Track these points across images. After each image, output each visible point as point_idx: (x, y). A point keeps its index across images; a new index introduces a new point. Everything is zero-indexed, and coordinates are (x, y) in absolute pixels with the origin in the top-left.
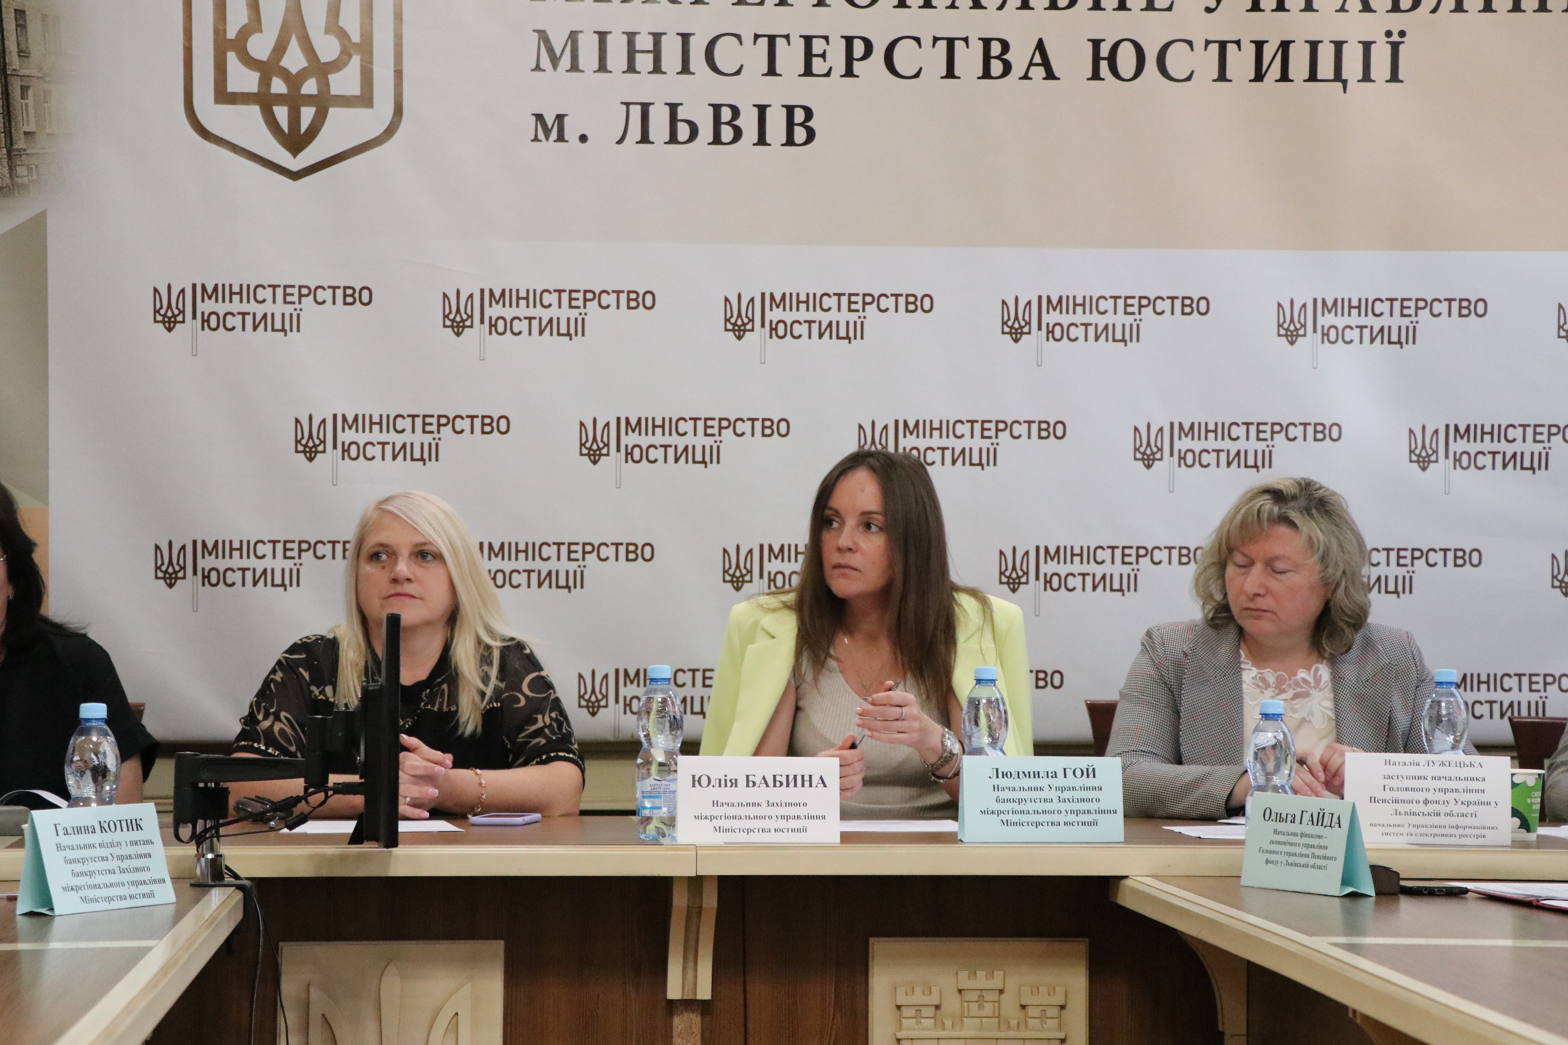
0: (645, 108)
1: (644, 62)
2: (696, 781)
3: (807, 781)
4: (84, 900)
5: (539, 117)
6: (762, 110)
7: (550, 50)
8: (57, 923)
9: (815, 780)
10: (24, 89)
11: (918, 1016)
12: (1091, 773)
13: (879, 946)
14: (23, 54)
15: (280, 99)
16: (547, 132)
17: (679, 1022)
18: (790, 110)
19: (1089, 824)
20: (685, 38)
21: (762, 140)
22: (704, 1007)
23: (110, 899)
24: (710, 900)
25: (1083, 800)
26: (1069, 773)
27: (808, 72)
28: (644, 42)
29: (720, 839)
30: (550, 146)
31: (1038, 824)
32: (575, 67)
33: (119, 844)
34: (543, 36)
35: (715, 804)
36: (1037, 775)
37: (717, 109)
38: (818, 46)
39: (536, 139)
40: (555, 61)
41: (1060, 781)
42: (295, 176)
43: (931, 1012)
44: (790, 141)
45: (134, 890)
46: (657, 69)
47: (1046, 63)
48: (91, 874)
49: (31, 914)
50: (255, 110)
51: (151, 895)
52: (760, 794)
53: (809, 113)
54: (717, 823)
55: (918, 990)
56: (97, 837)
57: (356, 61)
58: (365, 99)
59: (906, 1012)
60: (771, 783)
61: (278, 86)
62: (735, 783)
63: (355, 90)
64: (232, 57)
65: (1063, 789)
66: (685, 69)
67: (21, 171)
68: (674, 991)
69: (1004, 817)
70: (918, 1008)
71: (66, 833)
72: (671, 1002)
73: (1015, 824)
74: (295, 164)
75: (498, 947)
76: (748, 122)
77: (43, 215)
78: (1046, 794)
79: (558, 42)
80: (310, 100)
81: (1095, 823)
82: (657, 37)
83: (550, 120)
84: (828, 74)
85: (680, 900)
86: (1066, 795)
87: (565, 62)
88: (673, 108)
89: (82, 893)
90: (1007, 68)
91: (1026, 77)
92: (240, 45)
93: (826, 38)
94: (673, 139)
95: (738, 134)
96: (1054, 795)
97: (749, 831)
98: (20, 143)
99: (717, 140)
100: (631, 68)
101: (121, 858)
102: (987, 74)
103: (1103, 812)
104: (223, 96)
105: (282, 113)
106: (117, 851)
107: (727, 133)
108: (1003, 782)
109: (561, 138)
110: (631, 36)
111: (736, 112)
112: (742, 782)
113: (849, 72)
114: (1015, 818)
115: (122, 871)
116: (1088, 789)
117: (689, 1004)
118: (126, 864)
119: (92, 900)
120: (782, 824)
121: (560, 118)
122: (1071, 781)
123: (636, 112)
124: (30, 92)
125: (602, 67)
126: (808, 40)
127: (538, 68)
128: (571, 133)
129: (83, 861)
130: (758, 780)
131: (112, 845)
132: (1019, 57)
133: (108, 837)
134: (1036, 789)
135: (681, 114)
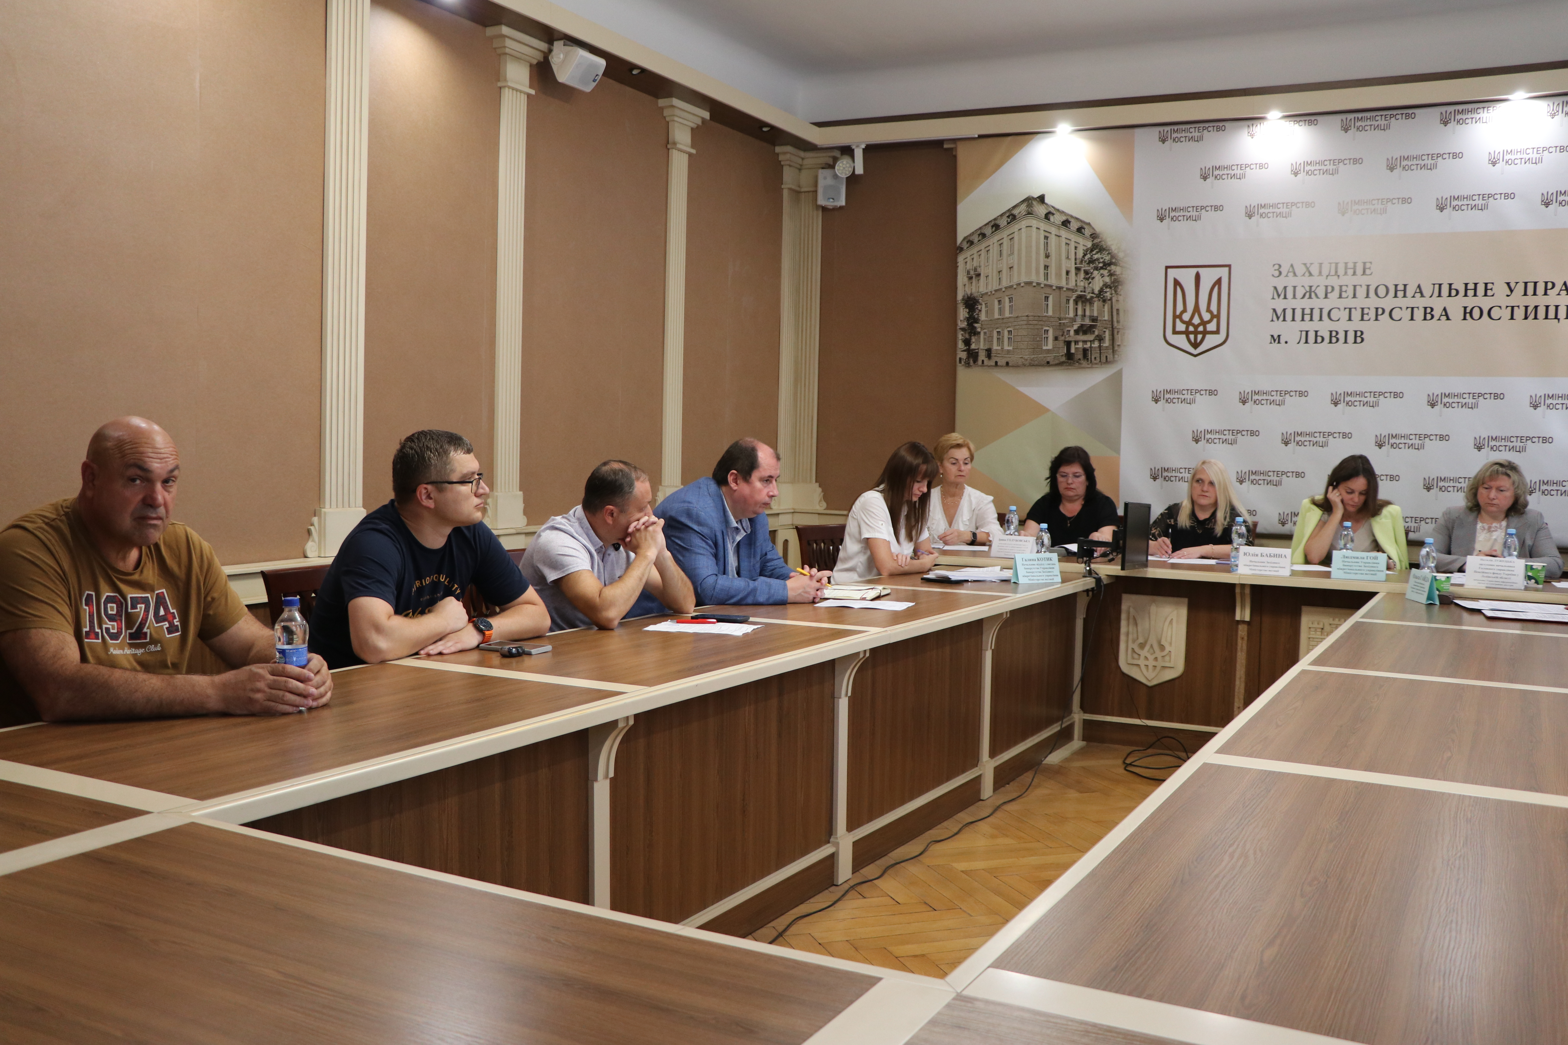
0: (1307, 332)
1: (1307, 317)
2: (1245, 554)
3: (1280, 556)
4: (1030, 580)
5: (1272, 336)
6: (1346, 332)
7: (1276, 315)
8: (1020, 585)
9: (1283, 556)
10: (1118, 332)
11: (1316, 631)
12: (1376, 558)
13: (1305, 609)
14: (1118, 322)
15: (1192, 333)
16: (1275, 341)
17: (1240, 627)
18: (1356, 332)
19: (1374, 575)
20: (1321, 309)
21: (1346, 342)
22: (1248, 623)
23: (1038, 580)
24: (1247, 591)
25: (1372, 567)
26: (1369, 558)
27: (1362, 319)
28: (1307, 311)
29: (1250, 572)
30: (1275, 345)
31: (1356, 574)
32: (1284, 320)
33: (1044, 564)
34: (1274, 310)
35: (1251, 561)
36: (1357, 558)
37: (1331, 332)
38: (1366, 311)
39: (1271, 343)
40: (1278, 318)
41: (1365, 560)
42: (1195, 356)
43: (1320, 630)
44: (1355, 342)
45: (1047, 578)
46: (1311, 320)
47: (1447, 315)
48: (1033, 572)
49: (1014, 583)
50: (1184, 336)
51: (1053, 579)
52: (1265, 559)
53: (1362, 333)
54: (1251, 567)
55: (1316, 623)
56: (1036, 562)
57: (1215, 320)
58: (1217, 332)
59: (1312, 629)
60: (1269, 555)
61: (1191, 329)
62: (1257, 555)
63: (1214, 329)
64: (1178, 320)
65: (1366, 563)
66: (1321, 319)
67: (1116, 356)
68: (1238, 617)
69: (1345, 571)
70: (1316, 629)
71: (1026, 561)
72: (1238, 621)
73: (1348, 573)
74: (1195, 352)
75: (1186, 600)
76: (1341, 336)
77: (1121, 369)
78: (1360, 564)
79: (1279, 312)
80: (1200, 333)
81: (1376, 574)
82: (1312, 309)
83: (1276, 337)
84: (1369, 320)
85: (1238, 590)
86: (1367, 565)
87: (1281, 318)
88: (1316, 332)
89: (1029, 578)
90: (1433, 317)
91: (1439, 320)
92: (1180, 317)
93: (1369, 308)
94: (1316, 342)
95: (1338, 340)
96: (1362, 564)
97: (1261, 570)
98: (1116, 348)
99: (1330, 342)
100: (1303, 320)
101: (1044, 568)
102: (1425, 319)
103: (1379, 571)
104: (1175, 332)
105: (1192, 337)
106: (1042, 566)
107: (1334, 340)
108: (1346, 560)
109: (1279, 342)
110: (1303, 310)
111: (1337, 333)
112: (1260, 555)
113: (1377, 319)
114: (1349, 571)
115: (1044, 572)
116: (1374, 563)
117: (1243, 622)
118: (1045, 570)
119: (1032, 580)
120: (1271, 569)
121: (1279, 336)
122: (1369, 560)
123: (1304, 334)
124: (1120, 333)
125: (1293, 320)
126: (1363, 309)
127: (1272, 321)
128: (1282, 340)
129: (1031, 569)
130: (1265, 555)
131: (1041, 565)
132: (1437, 313)
133: (1040, 562)
134: (1357, 562)
135: (1319, 334)
